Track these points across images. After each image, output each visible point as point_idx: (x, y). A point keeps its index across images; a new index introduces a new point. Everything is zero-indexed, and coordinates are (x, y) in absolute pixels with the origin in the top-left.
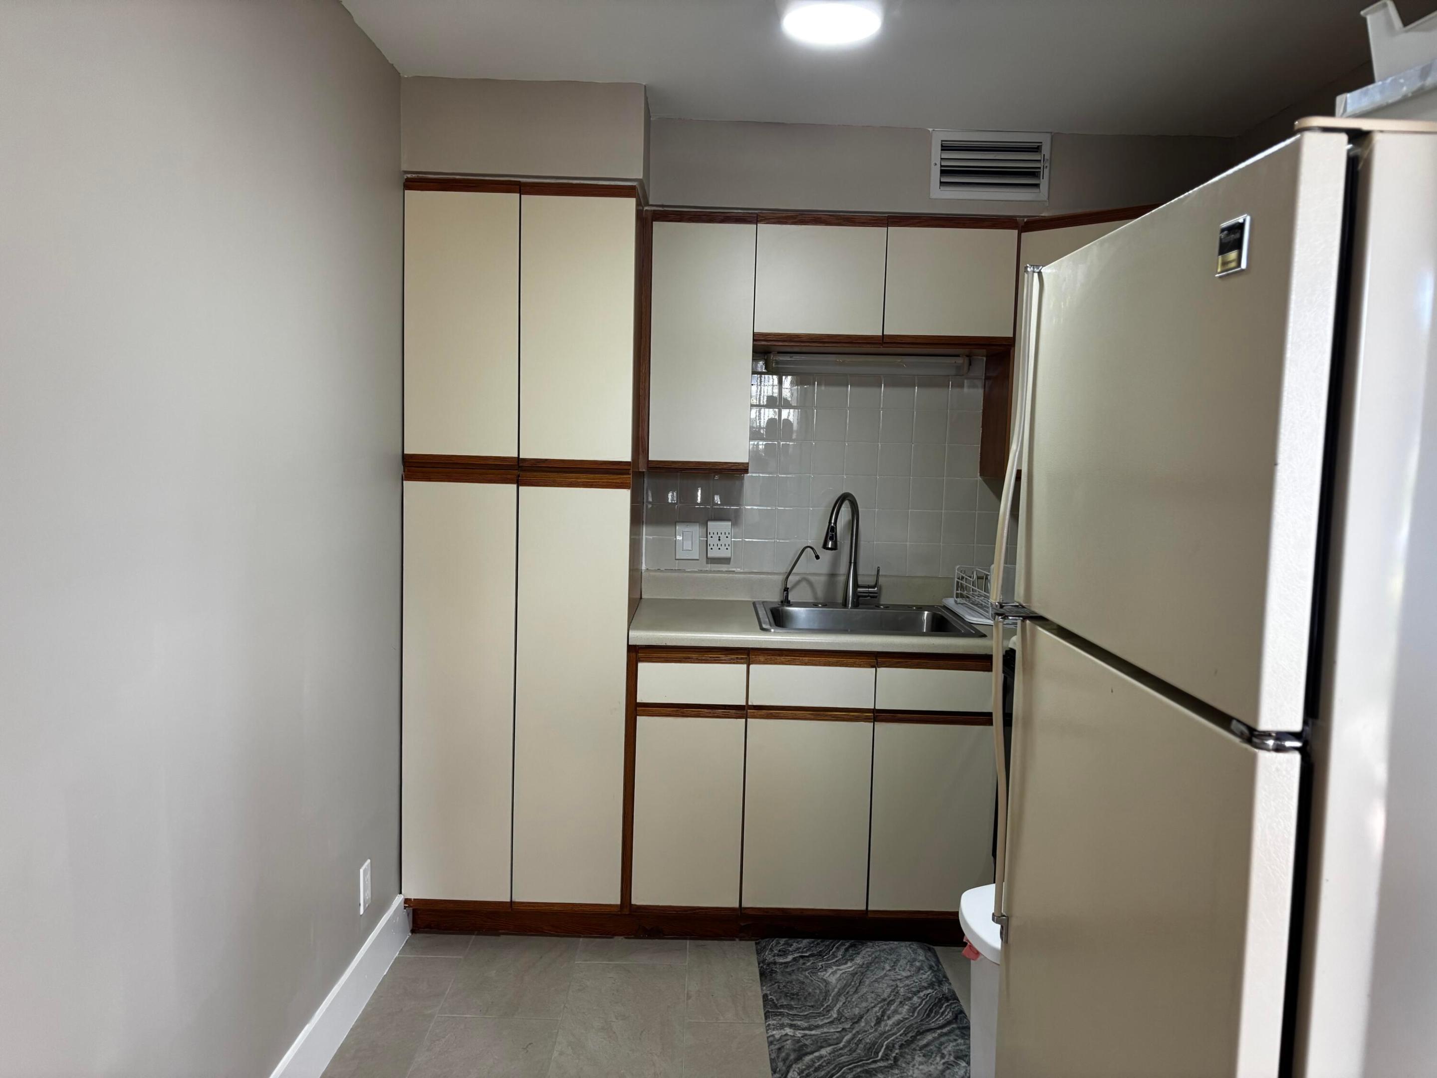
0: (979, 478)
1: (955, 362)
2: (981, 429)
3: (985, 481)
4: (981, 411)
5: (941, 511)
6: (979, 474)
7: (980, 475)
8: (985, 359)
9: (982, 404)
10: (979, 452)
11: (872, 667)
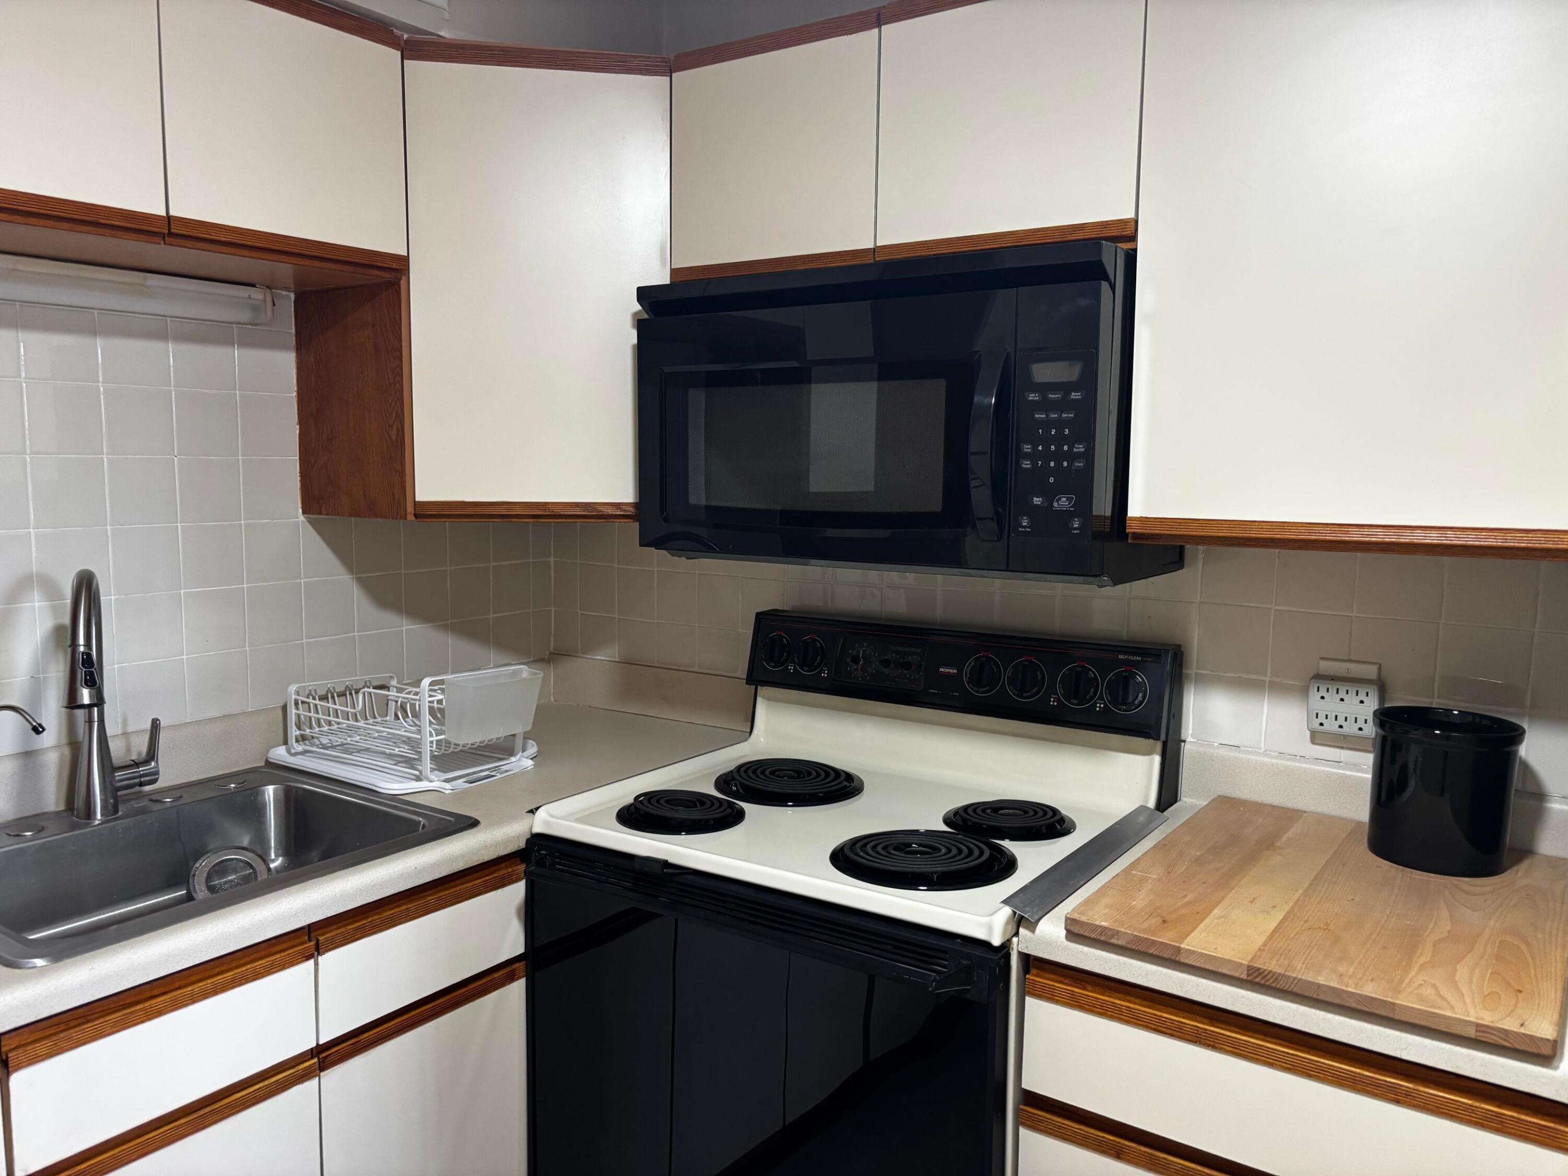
0: (302, 518)
1: (250, 297)
2: (298, 427)
3: (311, 522)
4: (295, 394)
5: (242, 586)
6: (300, 510)
7: (304, 513)
8: (292, 296)
9: (295, 381)
10: (298, 471)
11: (308, 958)
